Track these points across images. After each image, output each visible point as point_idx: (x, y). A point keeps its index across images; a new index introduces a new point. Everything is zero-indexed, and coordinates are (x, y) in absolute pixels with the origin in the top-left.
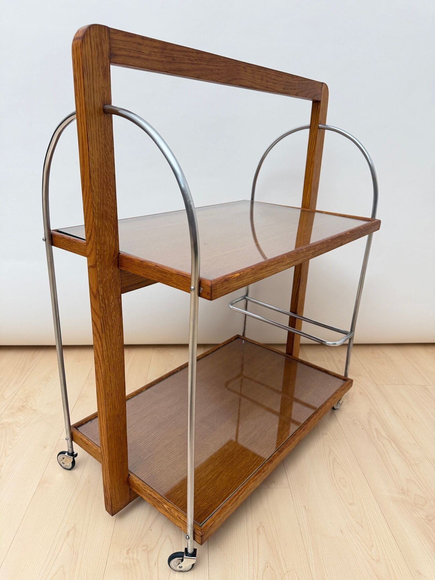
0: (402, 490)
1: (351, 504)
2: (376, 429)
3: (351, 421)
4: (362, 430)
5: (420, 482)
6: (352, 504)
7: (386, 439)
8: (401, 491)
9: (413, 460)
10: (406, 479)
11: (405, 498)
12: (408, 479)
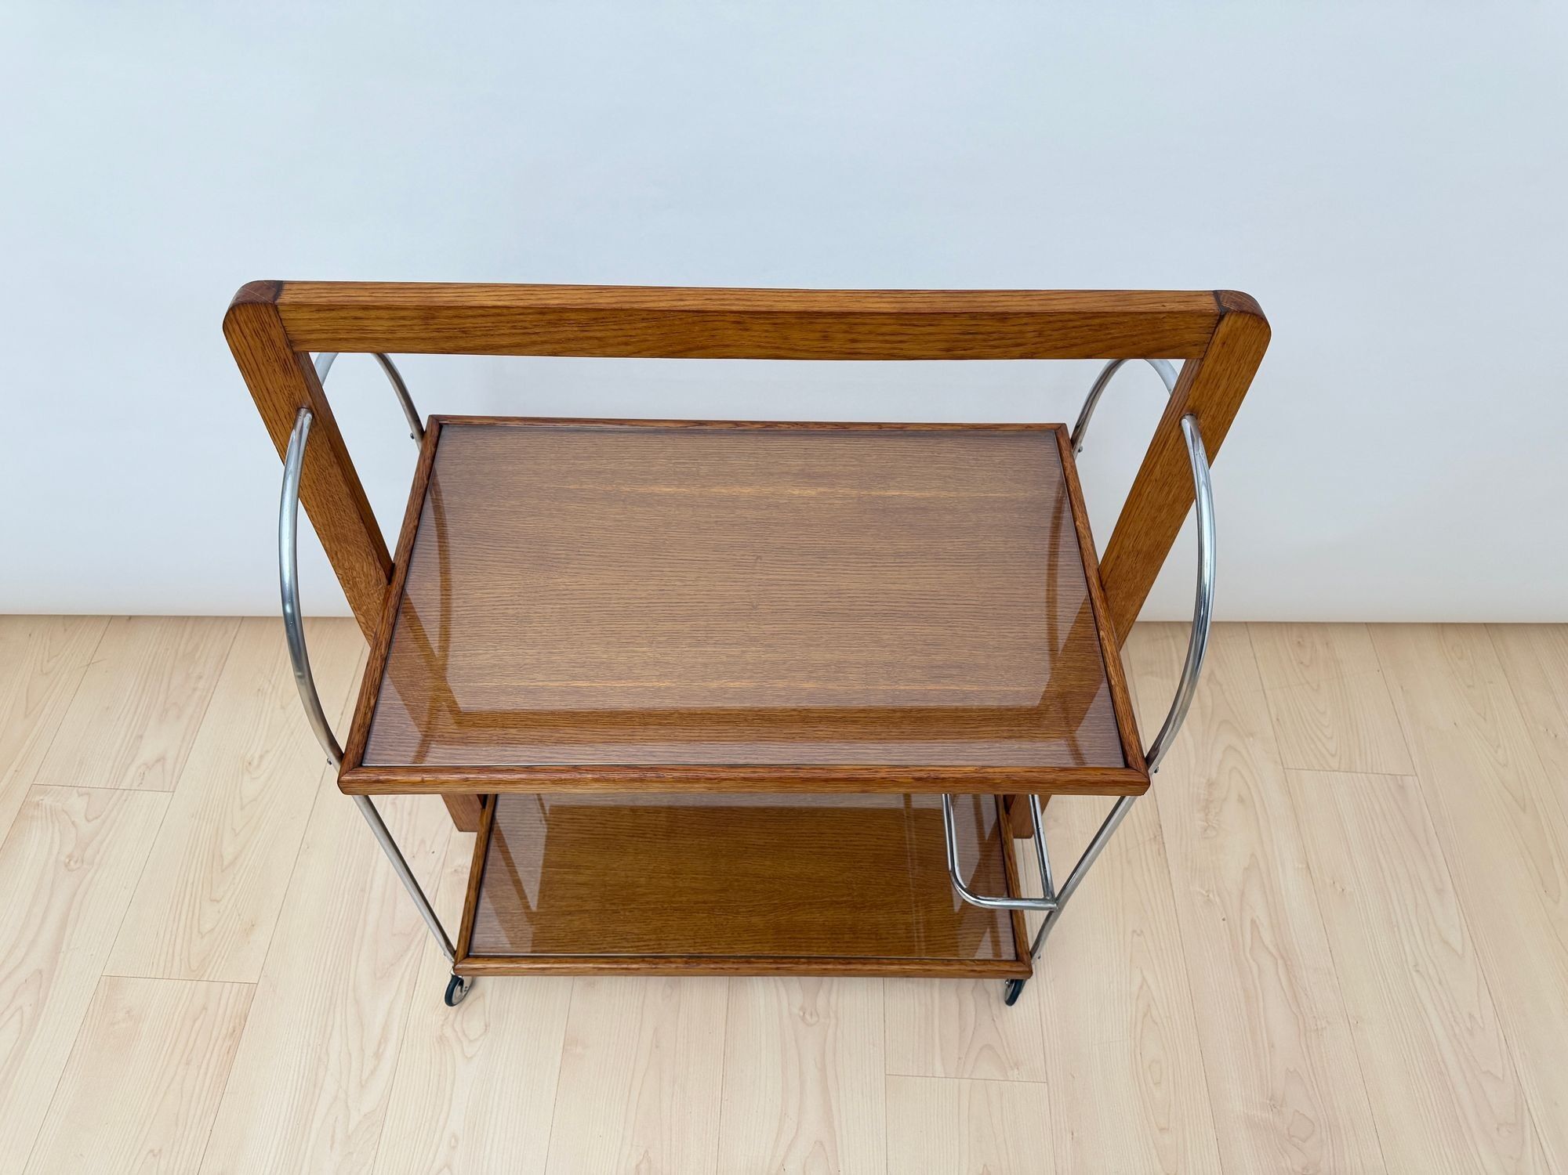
0: (1270, 1100)
1: (1162, 1130)
2: (1253, 922)
3: (1202, 894)
4: (1222, 922)
5: (1313, 1080)
6: (1164, 1129)
7: (1270, 953)
8: (1268, 1102)
9: (1314, 1017)
10: (1288, 1069)
11: (1272, 1120)
12: (1292, 1070)
